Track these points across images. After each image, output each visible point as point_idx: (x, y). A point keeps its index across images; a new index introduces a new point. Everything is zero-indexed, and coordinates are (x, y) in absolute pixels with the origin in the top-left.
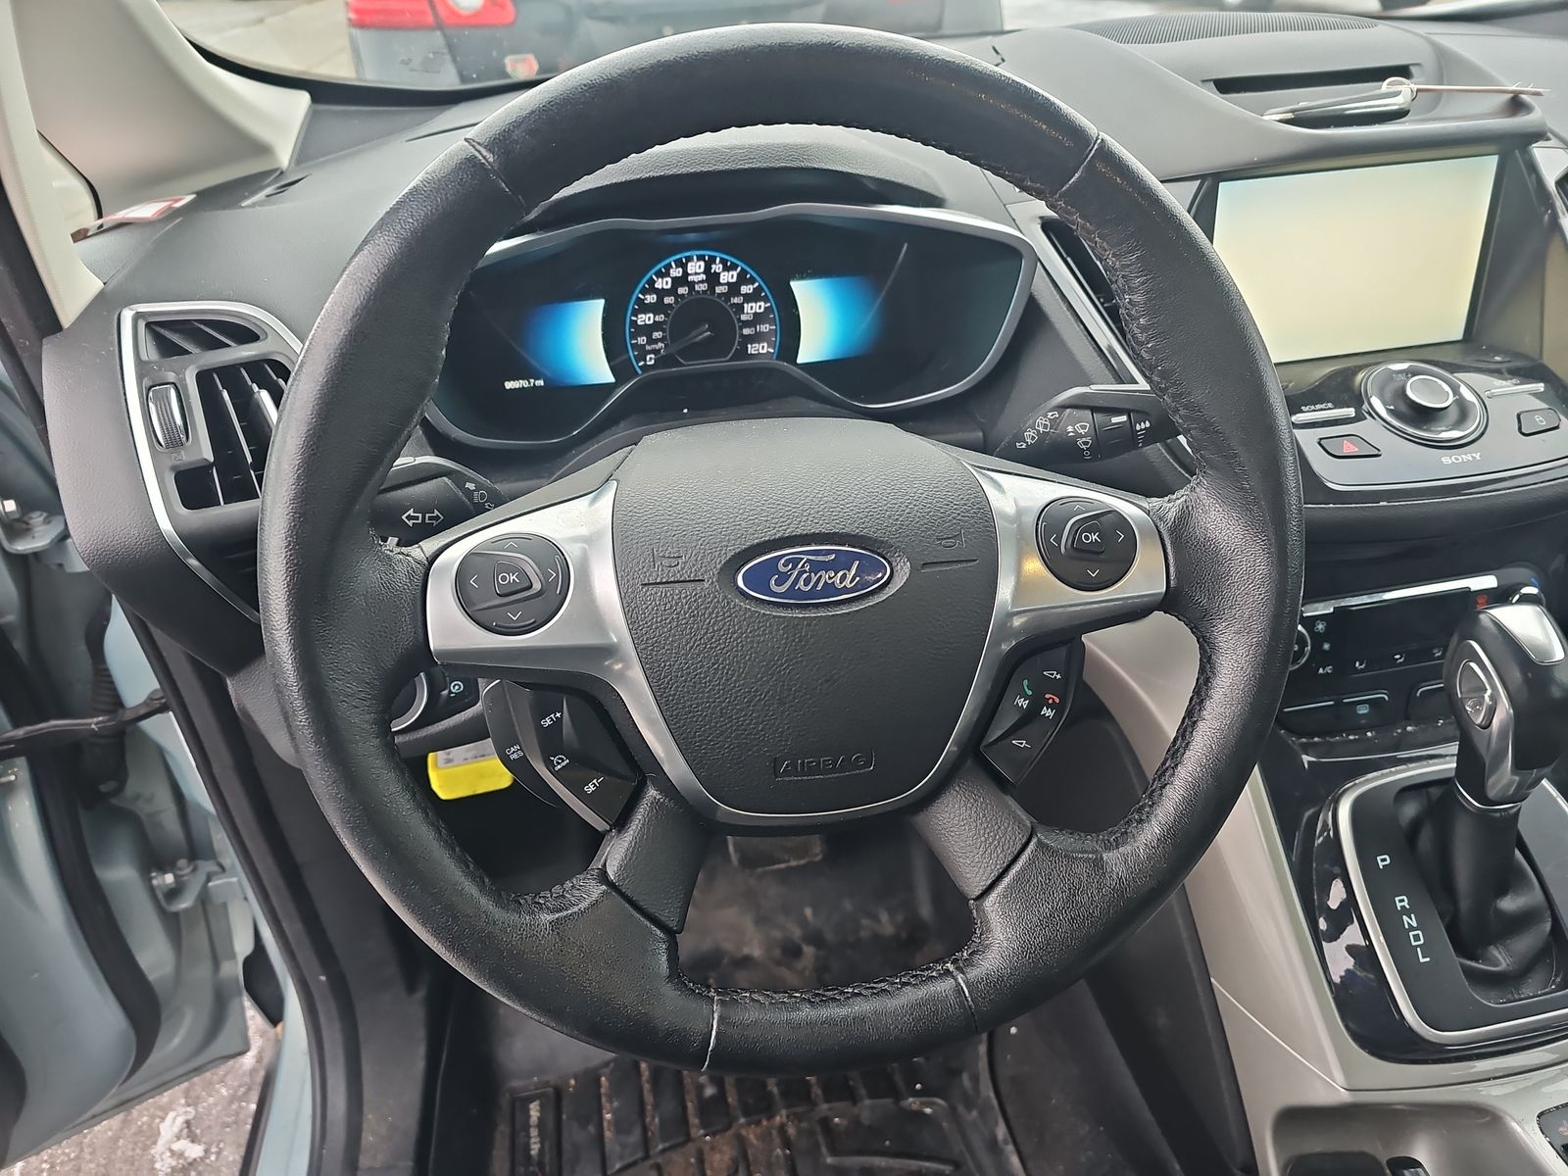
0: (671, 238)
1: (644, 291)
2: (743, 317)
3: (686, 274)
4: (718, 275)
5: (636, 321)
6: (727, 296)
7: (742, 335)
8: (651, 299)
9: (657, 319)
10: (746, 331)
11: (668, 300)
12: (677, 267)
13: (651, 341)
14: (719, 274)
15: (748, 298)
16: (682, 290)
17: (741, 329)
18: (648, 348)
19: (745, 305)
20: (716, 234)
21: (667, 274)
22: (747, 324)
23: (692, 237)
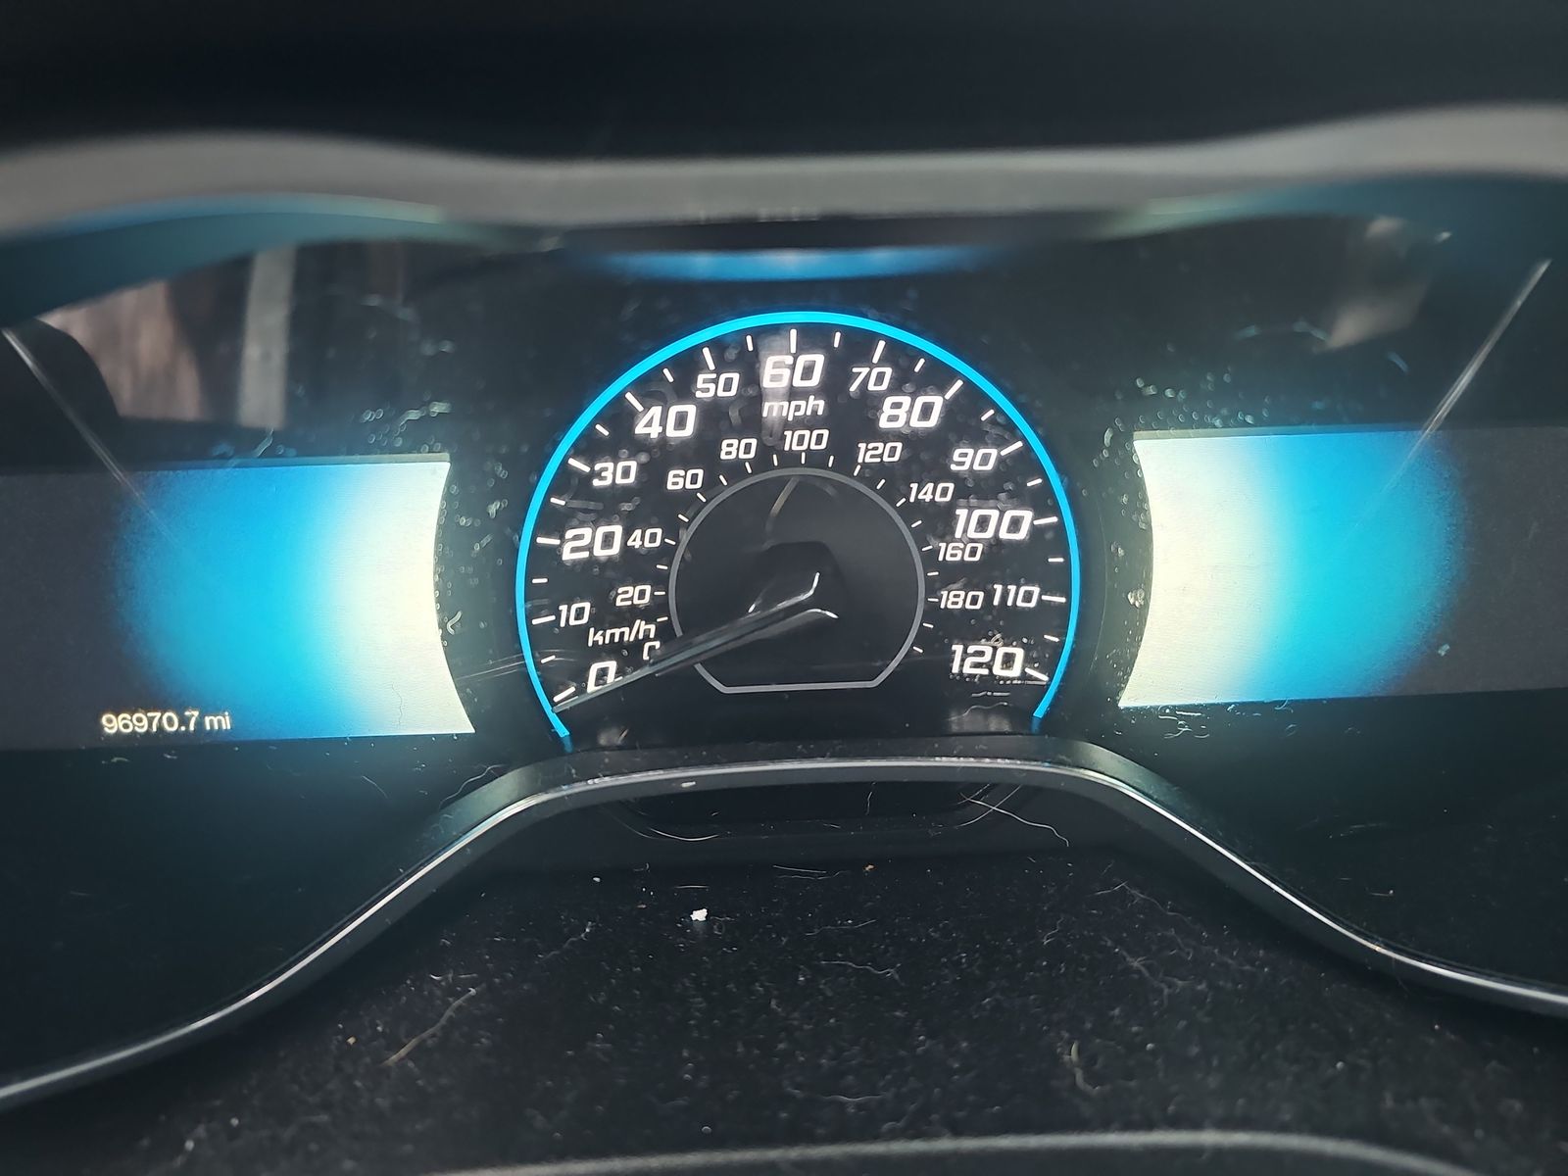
0: (703, 264)
1: (589, 447)
2: (950, 552)
3: (753, 395)
4: (870, 403)
5: (556, 552)
6: (895, 478)
7: (934, 612)
8: (616, 473)
9: (635, 540)
10: (953, 599)
11: (677, 480)
12: (722, 366)
13: (607, 615)
14: (880, 397)
15: (976, 489)
16: (732, 449)
17: (933, 588)
18: (595, 637)
19: (962, 513)
20: (880, 260)
21: (683, 390)
22: (954, 574)
23: (789, 263)
